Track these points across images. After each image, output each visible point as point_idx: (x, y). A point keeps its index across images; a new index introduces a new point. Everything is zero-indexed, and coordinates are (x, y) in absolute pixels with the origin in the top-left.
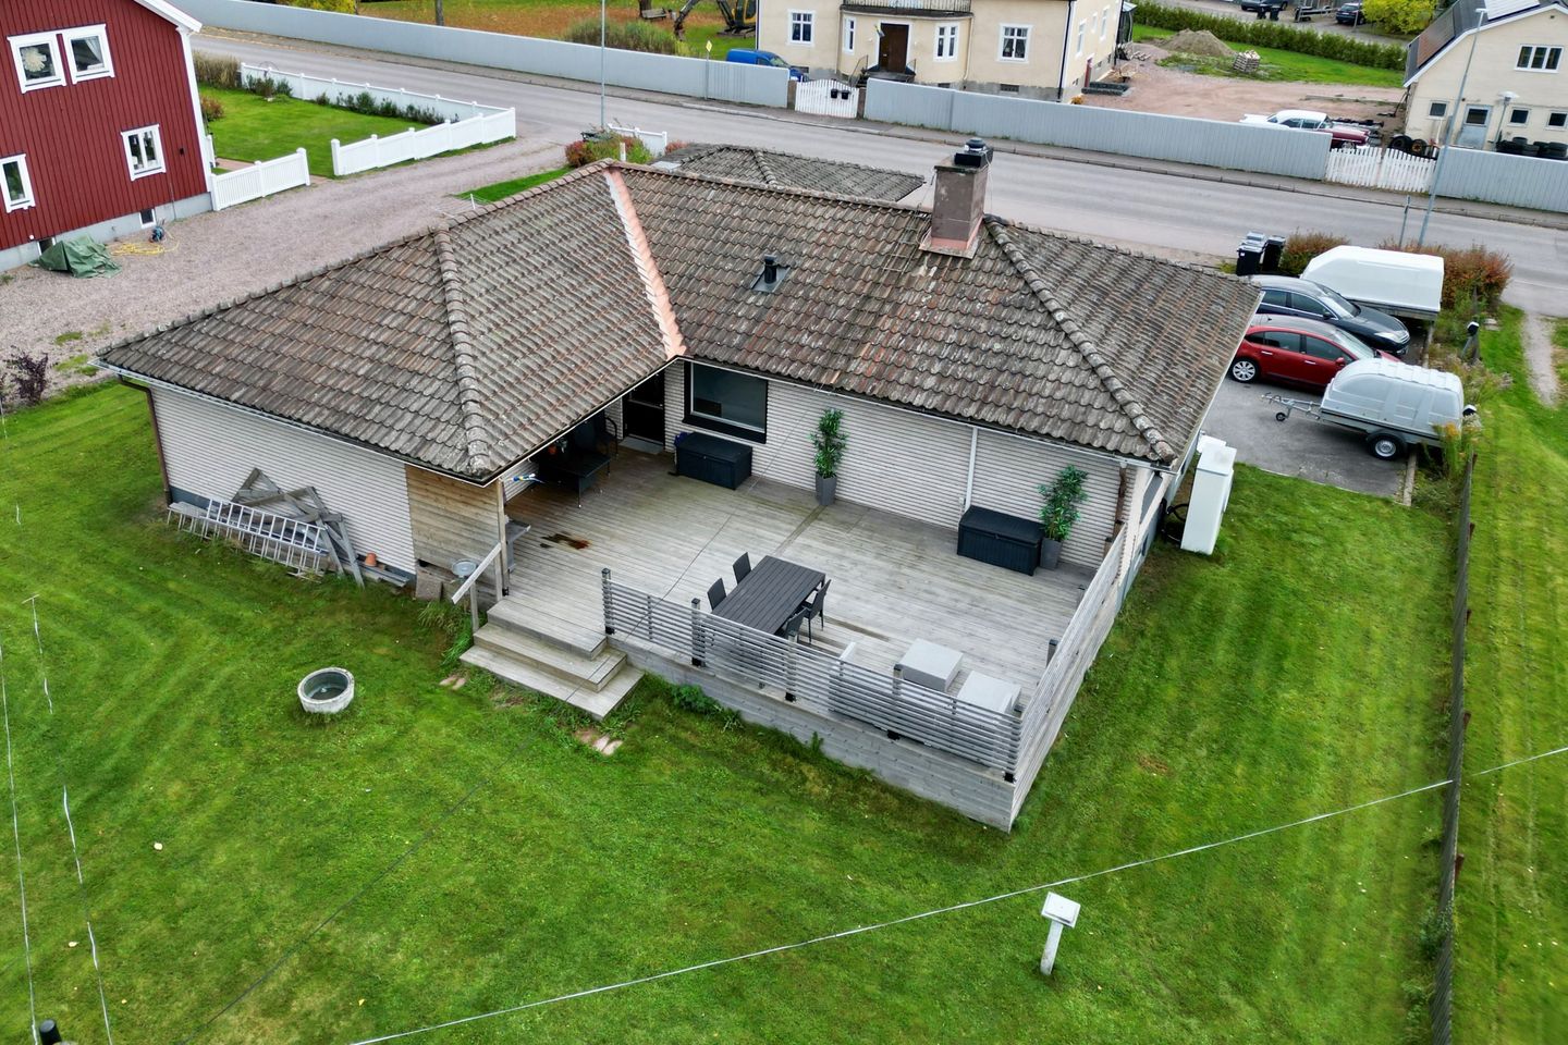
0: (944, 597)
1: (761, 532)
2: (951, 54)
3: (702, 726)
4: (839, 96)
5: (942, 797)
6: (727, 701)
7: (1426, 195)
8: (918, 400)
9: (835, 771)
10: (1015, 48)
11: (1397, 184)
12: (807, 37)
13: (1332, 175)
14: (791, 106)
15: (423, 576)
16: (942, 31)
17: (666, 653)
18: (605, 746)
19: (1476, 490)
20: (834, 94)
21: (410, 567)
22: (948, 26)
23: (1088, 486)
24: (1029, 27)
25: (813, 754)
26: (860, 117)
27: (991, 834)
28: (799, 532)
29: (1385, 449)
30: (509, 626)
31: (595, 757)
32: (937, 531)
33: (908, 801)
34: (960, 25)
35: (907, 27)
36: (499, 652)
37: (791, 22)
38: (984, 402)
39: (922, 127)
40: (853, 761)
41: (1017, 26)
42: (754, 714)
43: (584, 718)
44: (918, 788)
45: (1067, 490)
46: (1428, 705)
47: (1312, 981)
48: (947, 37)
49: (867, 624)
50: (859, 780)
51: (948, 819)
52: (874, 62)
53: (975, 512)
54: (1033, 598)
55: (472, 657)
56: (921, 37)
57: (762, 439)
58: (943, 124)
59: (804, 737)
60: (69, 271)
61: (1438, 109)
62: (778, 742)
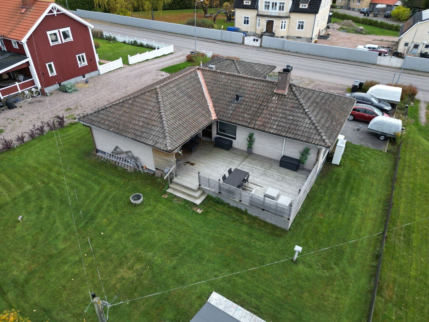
0: (276, 177)
1: (234, 161)
2: (284, 28)
3: (221, 206)
4: (256, 40)
5: (273, 222)
6: (226, 201)
7: (400, 68)
8: (272, 131)
9: (250, 217)
10: (301, 27)
11: (394, 65)
12: (248, 23)
13: (378, 63)
14: (243, 43)
15: (157, 172)
16: (282, 22)
17: (213, 190)
18: (199, 211)
19: (402, 148)
20: (254, 40)
21: (154, 169)
22: (284, 21)
23: (310, 152)
24: (305, 21)
25: (245, 213)
26: (261, 46)
27: (284, 231)
28: (243, 161)
29: (382, 138)
30: (177, 184)
31: (197, 213)
32: (275, 161)
33: (266, 223)
34: (287, 20)
35: (273, 21)
36: (175, 190)
37: (243, 19)
38: (287, 132)
39: (276, 49)
40: (254, 215)
41: (302, 21)
42: (232, 204)
43: (194, 205)
44: (268, 221)
45: (305, 153)
46: (384, 201)
47: (352, 262)
48: (284, 24)
49: (258, 183)
50: (255, 219)
51: (275, 227)
52: (265, 30)
53: (284, 157)
54: (296, 177)
55: (169, 191)
56: (277, 23)
57: (235, 139)
58: (282, 49)
59: (243, 209)
60: (66, 92)
61: (406, 44)
62: (238, 210)
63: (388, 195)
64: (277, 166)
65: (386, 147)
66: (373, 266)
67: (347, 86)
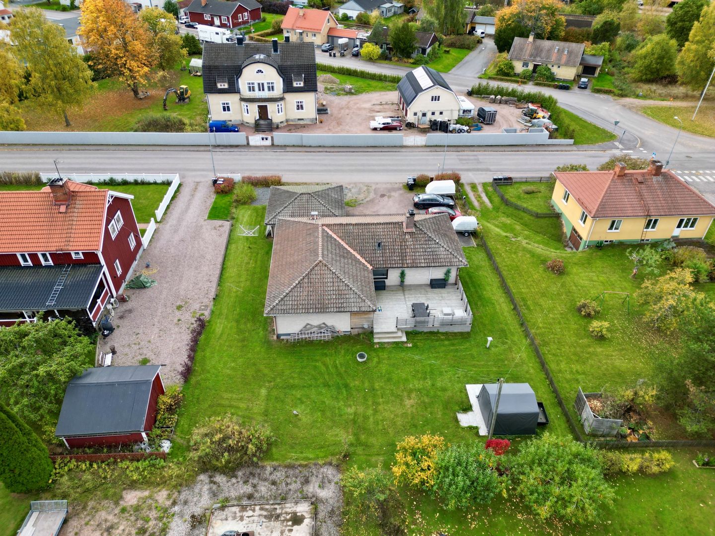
0: (437, 298)
2: (282, 112)
3: (420, 335)
4: (265, 139)
5: (460, 331)
6: (421, 330)
7: (426, 146)
8: (423, 265)
9: (443, 334)
10: (300, 107)
11: (419, 144)
12: (229, 110)
13: (405, 144)
14: (248, 144)
15: (352, 330)
16: (278, 106)
17: (409, 326)
18: (410, 345)
20: (263, 139)
21: (349, 330)
22: (279, 103)
23: (451, 271)
24: (304, 100)
25: (438, 332)
26: (273, 145)
27: (468, 333)
28: (404, 295)
29: (466, 234)
30: (378, 333)
31: (410, 347)
32: (426, 285)
33: (455, 333)
34: (282, 102)
35: (266, 106)
36: (379, 338)
37: (222, 106)
39: (294, 146)
40: (444, 331)
41: (299, 101)
42: (426, 330)
43: (403, 342)
44: (456, 331)
45: (448, 273)
48: (280, 107)
50: (446, 334)
51: (462, 334)
52: (258, 118)
53: (431, 280)
54: (448, 293)
55: (376, 341)
56: (271, 108)
57: (387, 278)
58: (300, 144)
59: (436, 330)
60: (144, 288)
61: (415, 114)
62: (432, 333)
63: (500, 281)
64: (429, 289)
65: (474, 242)
66: (523, 331)
67: (400, 183)
